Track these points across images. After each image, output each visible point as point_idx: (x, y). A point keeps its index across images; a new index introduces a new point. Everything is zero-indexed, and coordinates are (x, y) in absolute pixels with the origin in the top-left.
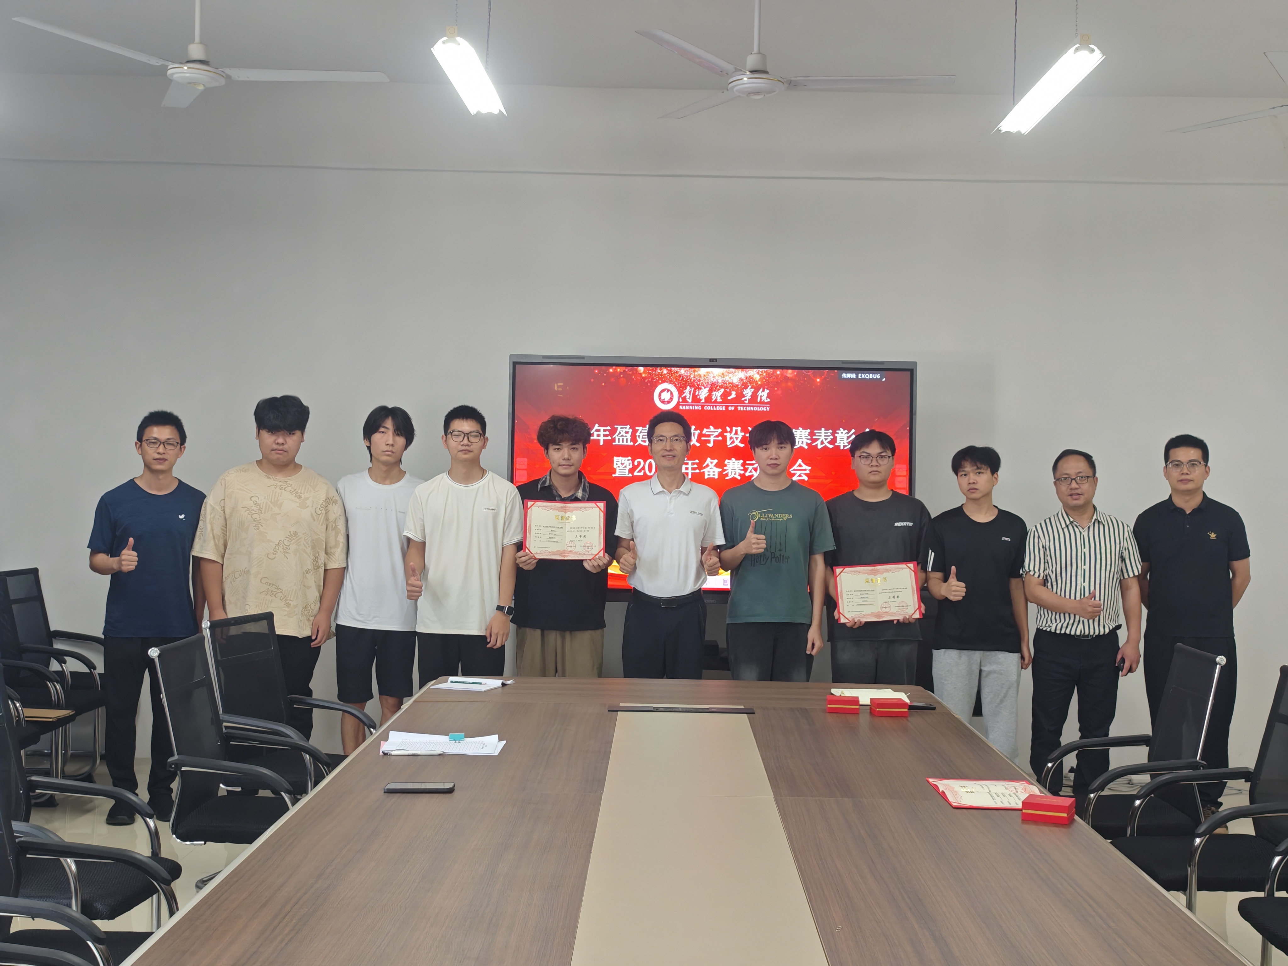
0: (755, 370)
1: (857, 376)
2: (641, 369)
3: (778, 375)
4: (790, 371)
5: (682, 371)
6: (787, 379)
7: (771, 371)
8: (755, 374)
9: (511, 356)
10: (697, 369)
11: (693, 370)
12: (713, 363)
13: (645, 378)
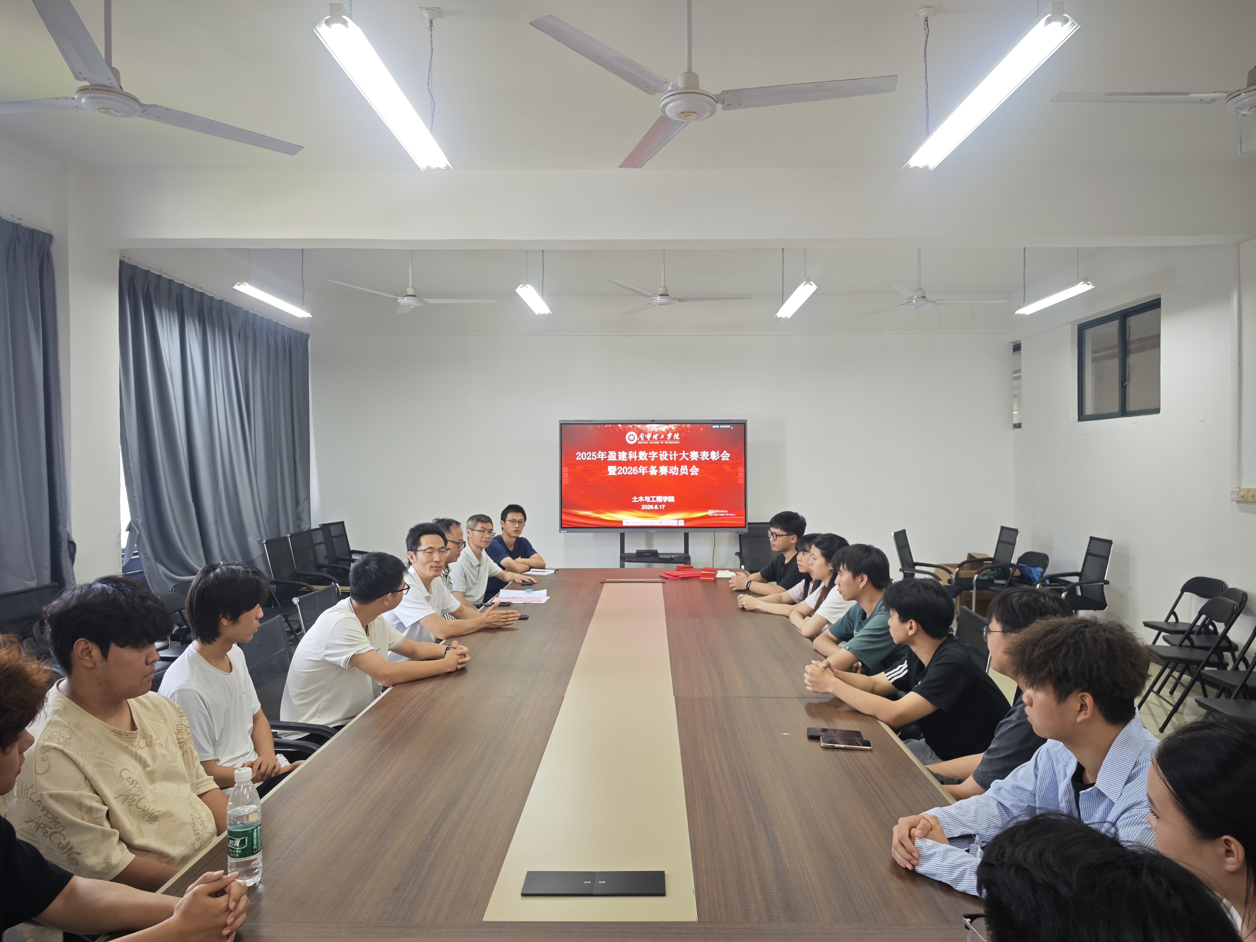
0: (672, 425)
1: (720, 427)
2: (620, 425)
3: (683, 428)
4: (689, 425)
5: (639, 426)
6: (687, 429)
7: (680, 425)
8: (672, 427)
9: (560, 421)
10: (645, 425)
11: (644, 425)
12: (653, 422)
13: (622, 429)
